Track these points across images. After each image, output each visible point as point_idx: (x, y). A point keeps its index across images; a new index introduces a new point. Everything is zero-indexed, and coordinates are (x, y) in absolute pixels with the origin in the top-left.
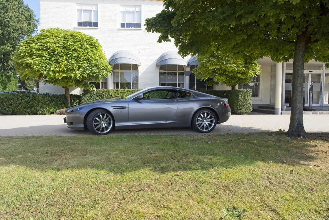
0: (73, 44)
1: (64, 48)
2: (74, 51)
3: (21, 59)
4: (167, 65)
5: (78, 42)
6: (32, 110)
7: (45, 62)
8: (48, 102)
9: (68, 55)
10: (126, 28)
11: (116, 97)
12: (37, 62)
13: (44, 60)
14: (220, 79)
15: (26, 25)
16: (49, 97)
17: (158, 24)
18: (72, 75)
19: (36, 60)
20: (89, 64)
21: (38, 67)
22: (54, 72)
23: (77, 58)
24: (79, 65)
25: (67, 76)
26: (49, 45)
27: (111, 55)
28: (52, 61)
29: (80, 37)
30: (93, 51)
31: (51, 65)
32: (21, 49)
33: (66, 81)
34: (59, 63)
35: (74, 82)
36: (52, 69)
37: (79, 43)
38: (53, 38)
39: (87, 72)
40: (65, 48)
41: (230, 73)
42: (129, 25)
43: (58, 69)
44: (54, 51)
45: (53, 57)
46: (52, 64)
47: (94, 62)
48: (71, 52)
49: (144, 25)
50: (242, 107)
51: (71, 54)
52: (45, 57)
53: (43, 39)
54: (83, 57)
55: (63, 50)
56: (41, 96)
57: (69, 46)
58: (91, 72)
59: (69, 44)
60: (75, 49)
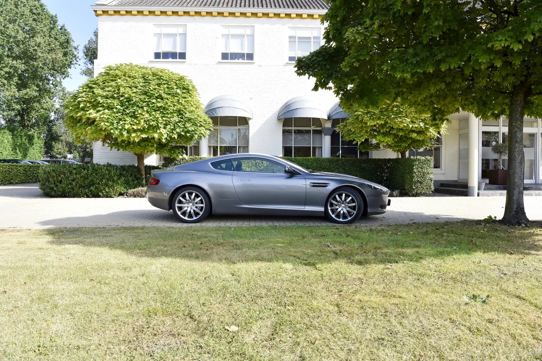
0: (157, 87)
1: (143, 94)
2: (158, 98)
3: (79, 112)
4: (294, 118)
5: (164, 84)
6: (91, 191)
7: (117, 117)
8: (115, 178)
9: (150, 105)
10: (229, 61)
12: (105, 116)
13: (114, 113)
14: (383, 141)
15: (60, 55)
16: (117, 170)
17: (316, 65)
18: (156, 136)
19: (103, 114)
20: (181, 118)
21: (106, 124)
22: (128, 132)
23: (163, 110)
24: (166, 120)
25: (148, 137)
26: (122, 90)
28: (127, 115)
29: (166, 78)
30: (185, 98)
31: (125, 121)
32: (80, 97)
33: (143, 144)
34: (136, 118)
35: (155, 145)
36: (127, 127)
37: (166, 86)
38: (127, 78)
39: (178, 130)
40: (145, 93)
41: (399, 132)
42: (235, 56)
43: (135, 127)
44: (129, 100)
45: (127, 108)
46: (126, 119)
47: (188, 115)
48: (154, 101)
49: (293, 67)
50: (418, 185)
51: (153, 103)
52: (117, 108)
53: (112, 81)
54: (172, 108)
55: (142, 97)
56: (105, 168)
57: (151, 91)
58: (183, 131)
59: (151, 88)
60: (160, 96)
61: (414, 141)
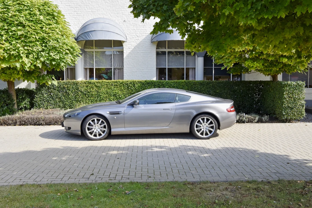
0: (18, 13)
1: (2, 21)
2: (19, 26)
4: (168, 41)
5: (26, 10)
9: (10, 33)
11: (89, 92)
14: (253, 67)
17: (152, 6)
18: (18, 65)
20: (46, 46)
24: (28, 50)
25: (10, 67)
27: (80, 26)
29: (28, 3)
30: (50, 24)
33: (8, 72)
35: (21, 73)
37: (28, 11)
39: (42, 59)
40: (4, 21)
41: (269, 57)
47: (52, 43)
48: (14, 29)
49: (129, 7)
50: (289, 111)
51: (14, 31)
54: (34, 36)
57: (11, 17)
58: (48, 59)
59: (10, 15)
60: (21, 23)
61: (285, 65)
